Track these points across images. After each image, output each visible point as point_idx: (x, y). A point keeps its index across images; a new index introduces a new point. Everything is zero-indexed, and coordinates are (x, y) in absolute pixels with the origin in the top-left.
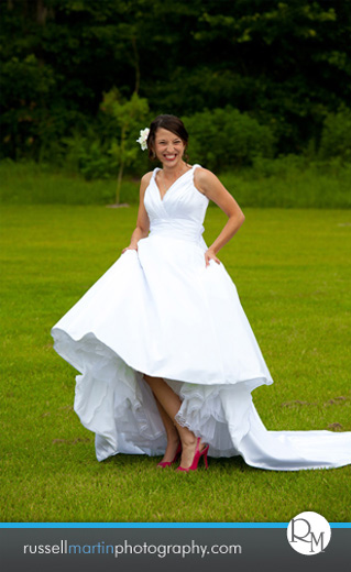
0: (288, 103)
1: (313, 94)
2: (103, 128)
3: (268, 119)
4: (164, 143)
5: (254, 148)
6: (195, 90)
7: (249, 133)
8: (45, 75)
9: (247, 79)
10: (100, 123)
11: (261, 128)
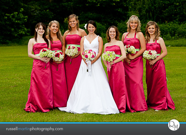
0: (109, 20)
1: (115, 18)
2: (65, 27)
3: (104, 24)
4: (90, 27)
5: (101, 31)
6: (87, 17)
7: (100, 27)
8: (51, 14)
9: (99, 15)
10: (64, 25)
11: (102, 26)
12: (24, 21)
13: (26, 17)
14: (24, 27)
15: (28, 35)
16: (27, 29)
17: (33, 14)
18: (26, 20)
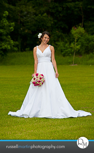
12: (9, 29)
13: (12, 24)
14: (9, 39)
15: (15, 50)
16: (15, 42)
17: (26, 19)
18: (12, 29)
